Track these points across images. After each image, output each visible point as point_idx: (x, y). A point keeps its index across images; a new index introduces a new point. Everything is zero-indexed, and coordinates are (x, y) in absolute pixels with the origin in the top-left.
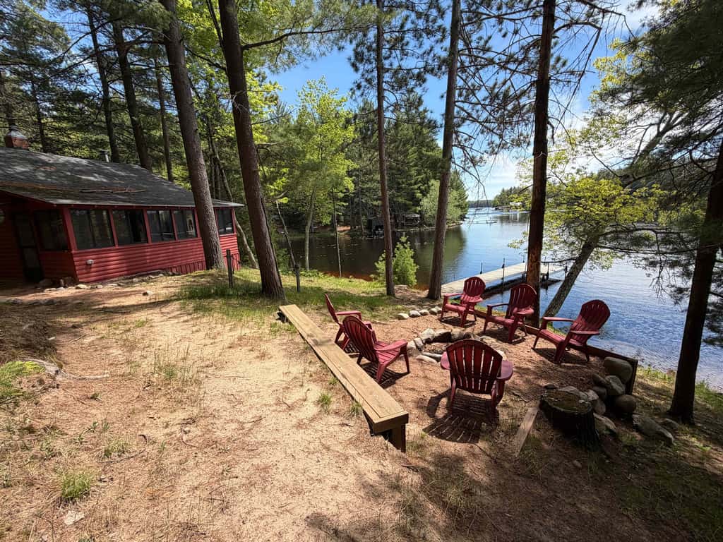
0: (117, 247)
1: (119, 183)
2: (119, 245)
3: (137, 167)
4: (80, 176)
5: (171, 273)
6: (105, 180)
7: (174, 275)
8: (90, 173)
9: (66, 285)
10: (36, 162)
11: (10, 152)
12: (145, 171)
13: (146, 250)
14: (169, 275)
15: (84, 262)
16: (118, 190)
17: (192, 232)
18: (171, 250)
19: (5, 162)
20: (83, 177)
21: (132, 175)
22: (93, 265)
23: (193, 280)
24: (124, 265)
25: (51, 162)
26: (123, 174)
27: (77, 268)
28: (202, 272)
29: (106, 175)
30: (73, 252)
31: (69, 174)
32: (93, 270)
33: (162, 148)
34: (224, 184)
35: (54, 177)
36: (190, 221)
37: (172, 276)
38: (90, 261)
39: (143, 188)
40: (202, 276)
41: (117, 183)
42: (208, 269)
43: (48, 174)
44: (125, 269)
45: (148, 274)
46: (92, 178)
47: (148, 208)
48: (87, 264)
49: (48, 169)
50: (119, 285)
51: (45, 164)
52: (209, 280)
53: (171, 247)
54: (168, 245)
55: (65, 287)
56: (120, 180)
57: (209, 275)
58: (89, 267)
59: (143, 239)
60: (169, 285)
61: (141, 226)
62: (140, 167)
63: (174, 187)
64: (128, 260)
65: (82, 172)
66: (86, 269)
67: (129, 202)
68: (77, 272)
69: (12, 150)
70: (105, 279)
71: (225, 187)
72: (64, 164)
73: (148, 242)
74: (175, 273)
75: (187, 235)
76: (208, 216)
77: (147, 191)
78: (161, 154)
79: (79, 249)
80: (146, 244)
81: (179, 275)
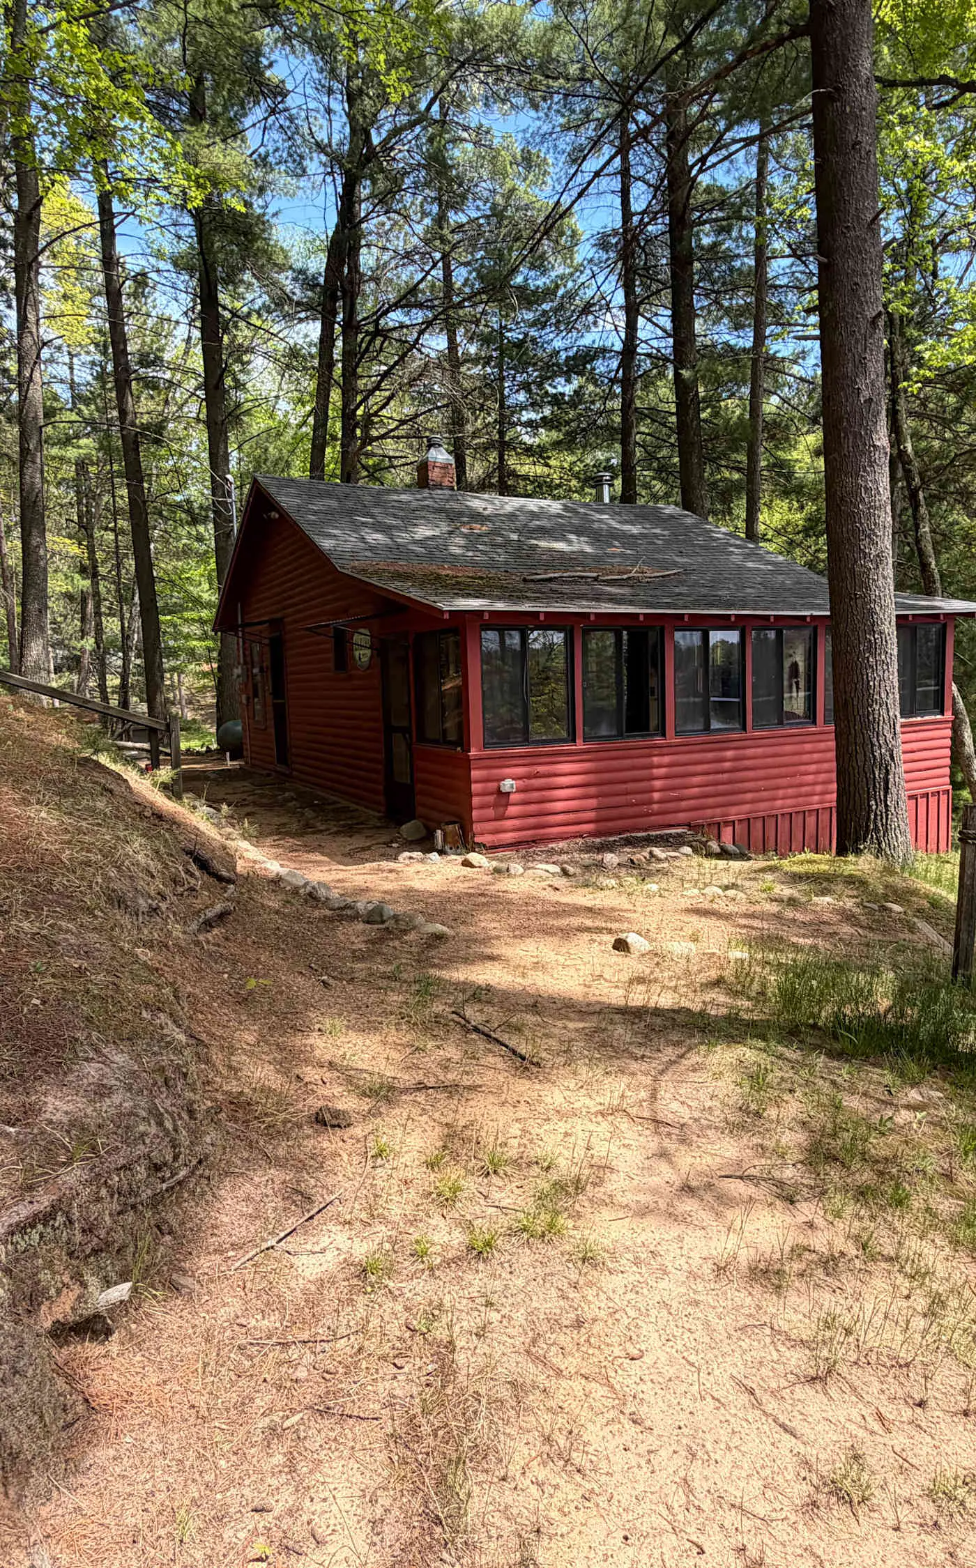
0: (580, 745)
1: (622, 555)
2: (586, 739)
3: (671, 510)
4: (535, 542)
5: (714, 846)
6: (588, 549)
7: (724, 854)
8: (557, 532)
9: (447, 848)
10: (461, 514)
11: (419, 496)
12: (690, 519)
13: (656, 760)
14: (710, 855)
15: (493, 786)
16: (612, 573)
17: (796, 702)
18: (727, 765)
19: (402, 519)
20: (543, 544)
21: (658, 531)
22: (512, 797)
23: (787, 891)
24: (593, 802)
25: (486, 513)
26: (635, 530)
27: (476, 801)
28: (822, 862)
29: (595, 536)
30: (473, 753)
31: (515, 537)
32: (512, 810)
33: (742, 458)
34: (918, 541)
35: (481, 547)
36: (795, 665)
37: (719, 856)
38: (508, 785)
39: (675, 564)
40: (821, 882)
41: (614, 555)
42: (842, 851)
43: (472, 541)
44: (592, 815)
45: (649, 841)
46: (560, 546)
47: (679, 623)
48: (499, 792)
49: (478, 528)
50: (565, 873)
51: (477, 517)
52: (849, 904)
53: (729, 754)
54: (723, 745)
55: (442, 852)
56: (624, 545)
57: (851, 880)
58: (503, 801)
59: (653, 722)
60: (706, 905)
61: (653, 682)
62: (679, 510)
63: (761, 559)
64: (605, 788)
65: (544, 532)
66: (495, 806)
67: (631, 603)
68: (474, 813)
69: (425, 493)
70: (535, 841)
71: (921, 553)
72: (512, 517)
73: (664, 735)
74: (730, 847)
75: (782, 717)
76: (872, 648)
77: (686, 572)
78: (736, 476)
79: (486, 746)
80: (659, 741)
81: (742, 856)
